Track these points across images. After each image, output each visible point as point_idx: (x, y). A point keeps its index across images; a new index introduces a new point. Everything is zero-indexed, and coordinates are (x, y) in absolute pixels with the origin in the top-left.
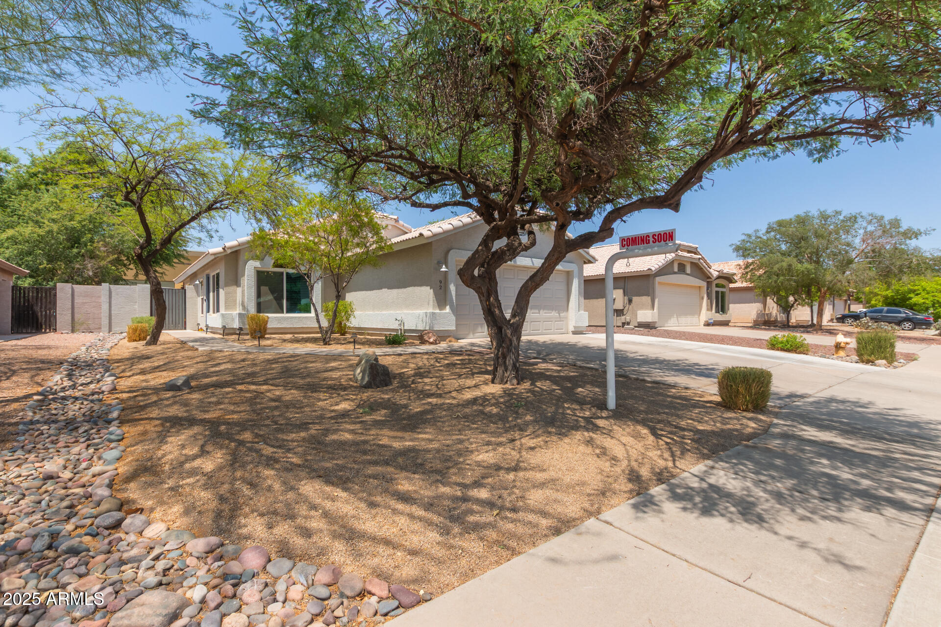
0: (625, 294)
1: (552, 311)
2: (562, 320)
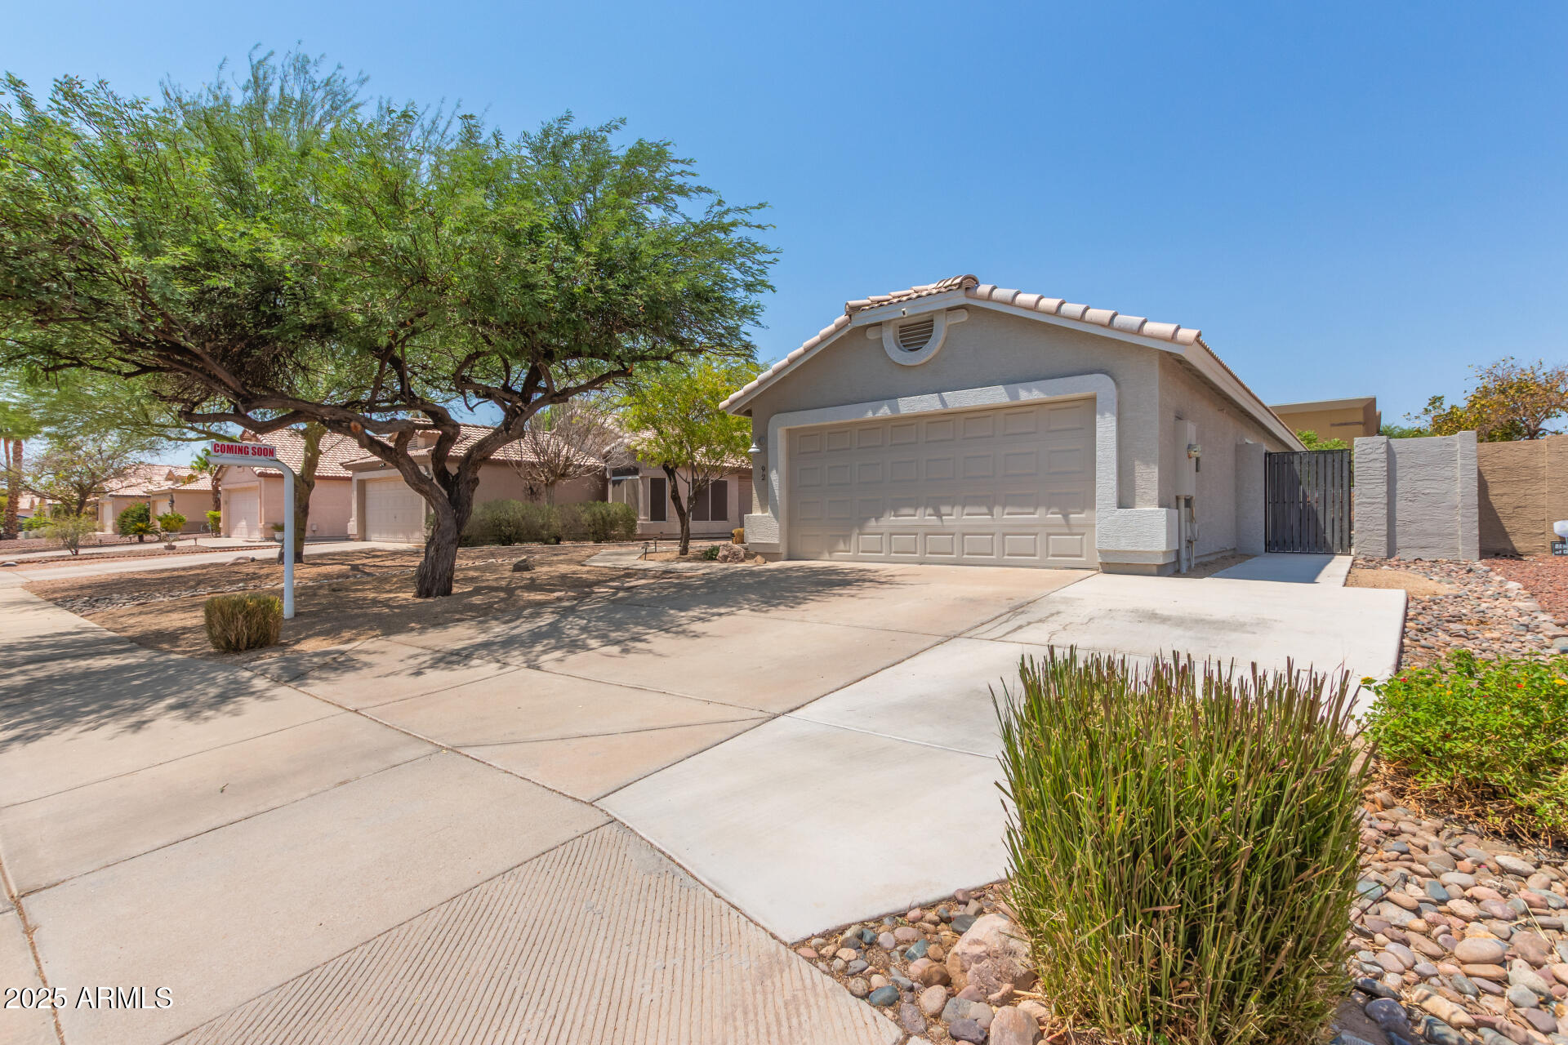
1: (1036, 509)
2: (1074, 531)
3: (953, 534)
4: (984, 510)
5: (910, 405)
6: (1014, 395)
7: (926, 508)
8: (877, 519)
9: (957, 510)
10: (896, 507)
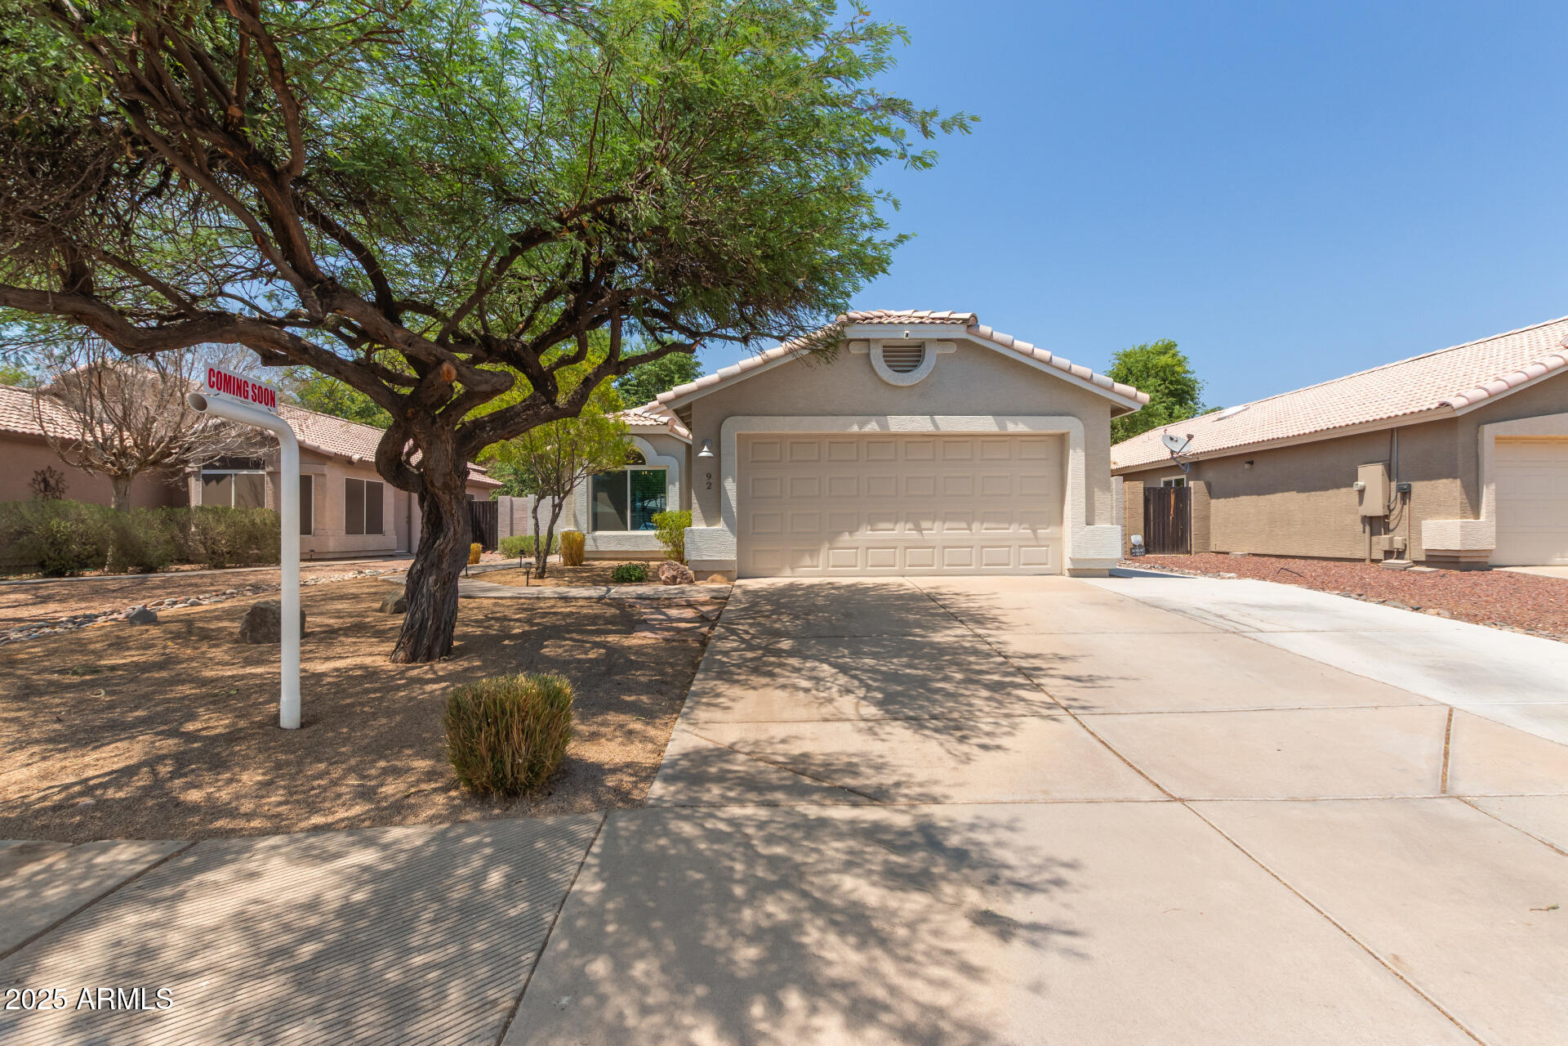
0: (1390, 473)
1: (1010, 524)
2: (1042, 543)
3: (934, 548)
4: (964, 525)
5: (899, 424)
6: (1002, 426)
7: (906, 522)
8: (851, 533)
9: (938, 525)
10: (872, 521)
